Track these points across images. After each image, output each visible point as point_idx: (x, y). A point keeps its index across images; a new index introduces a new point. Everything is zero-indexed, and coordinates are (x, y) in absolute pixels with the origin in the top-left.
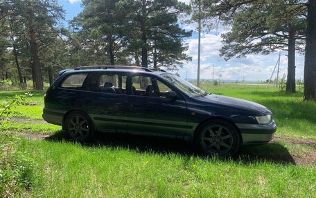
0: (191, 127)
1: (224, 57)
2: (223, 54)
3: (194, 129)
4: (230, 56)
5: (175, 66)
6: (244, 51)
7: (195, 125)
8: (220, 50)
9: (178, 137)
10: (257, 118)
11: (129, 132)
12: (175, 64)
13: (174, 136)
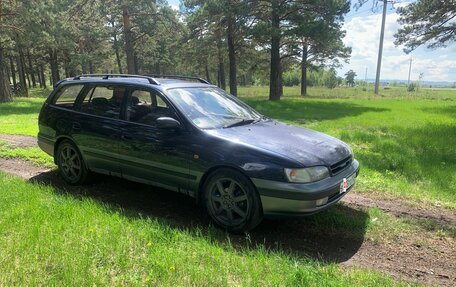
0: (195, 178)
1: (402, 46)
2: (401, 41)
3: (198, 180)
4: (415, 44)
5: (337, 61)
6: (441, 36)
7: (199, 175)
8: (396, 36)
9: (181, 190)
10: (288, 171)
11: (125, 176)
12: (337, 58)
13: (176, 189)
